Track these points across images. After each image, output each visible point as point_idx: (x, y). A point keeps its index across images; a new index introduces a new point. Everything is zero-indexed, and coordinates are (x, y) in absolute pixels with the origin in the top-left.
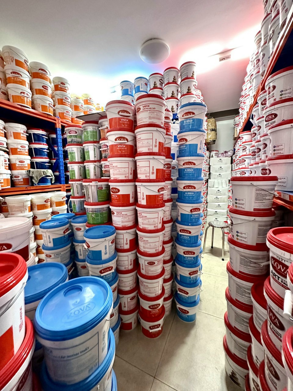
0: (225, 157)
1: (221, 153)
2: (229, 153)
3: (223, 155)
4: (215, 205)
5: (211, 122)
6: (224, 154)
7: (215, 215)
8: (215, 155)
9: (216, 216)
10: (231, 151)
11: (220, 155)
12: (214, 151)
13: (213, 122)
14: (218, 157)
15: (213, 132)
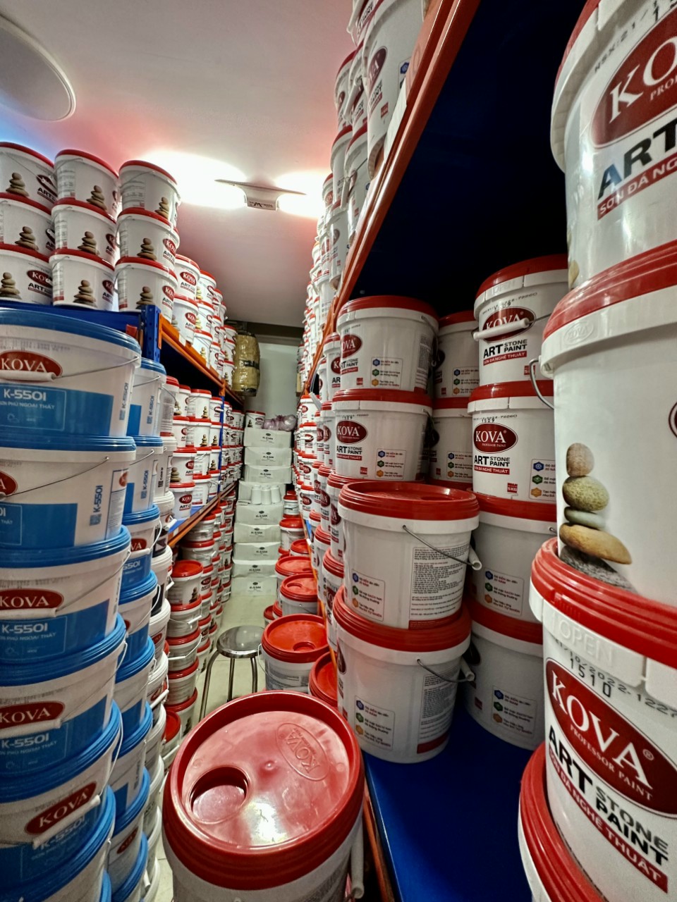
0: (279, 430)
1: (271, 418)
2: (287, 423)
3: (275, 425)
4: (253, 548)
5: (245, 343)
6: (278, 423)
7: (252, 575)
8: (256, 423)
9: (254, 578)
10: (291, 418)
11: (268, 423)
12: (253, 412)
13: (251, 345)
14: (263, 428)
15: (251, 368)
